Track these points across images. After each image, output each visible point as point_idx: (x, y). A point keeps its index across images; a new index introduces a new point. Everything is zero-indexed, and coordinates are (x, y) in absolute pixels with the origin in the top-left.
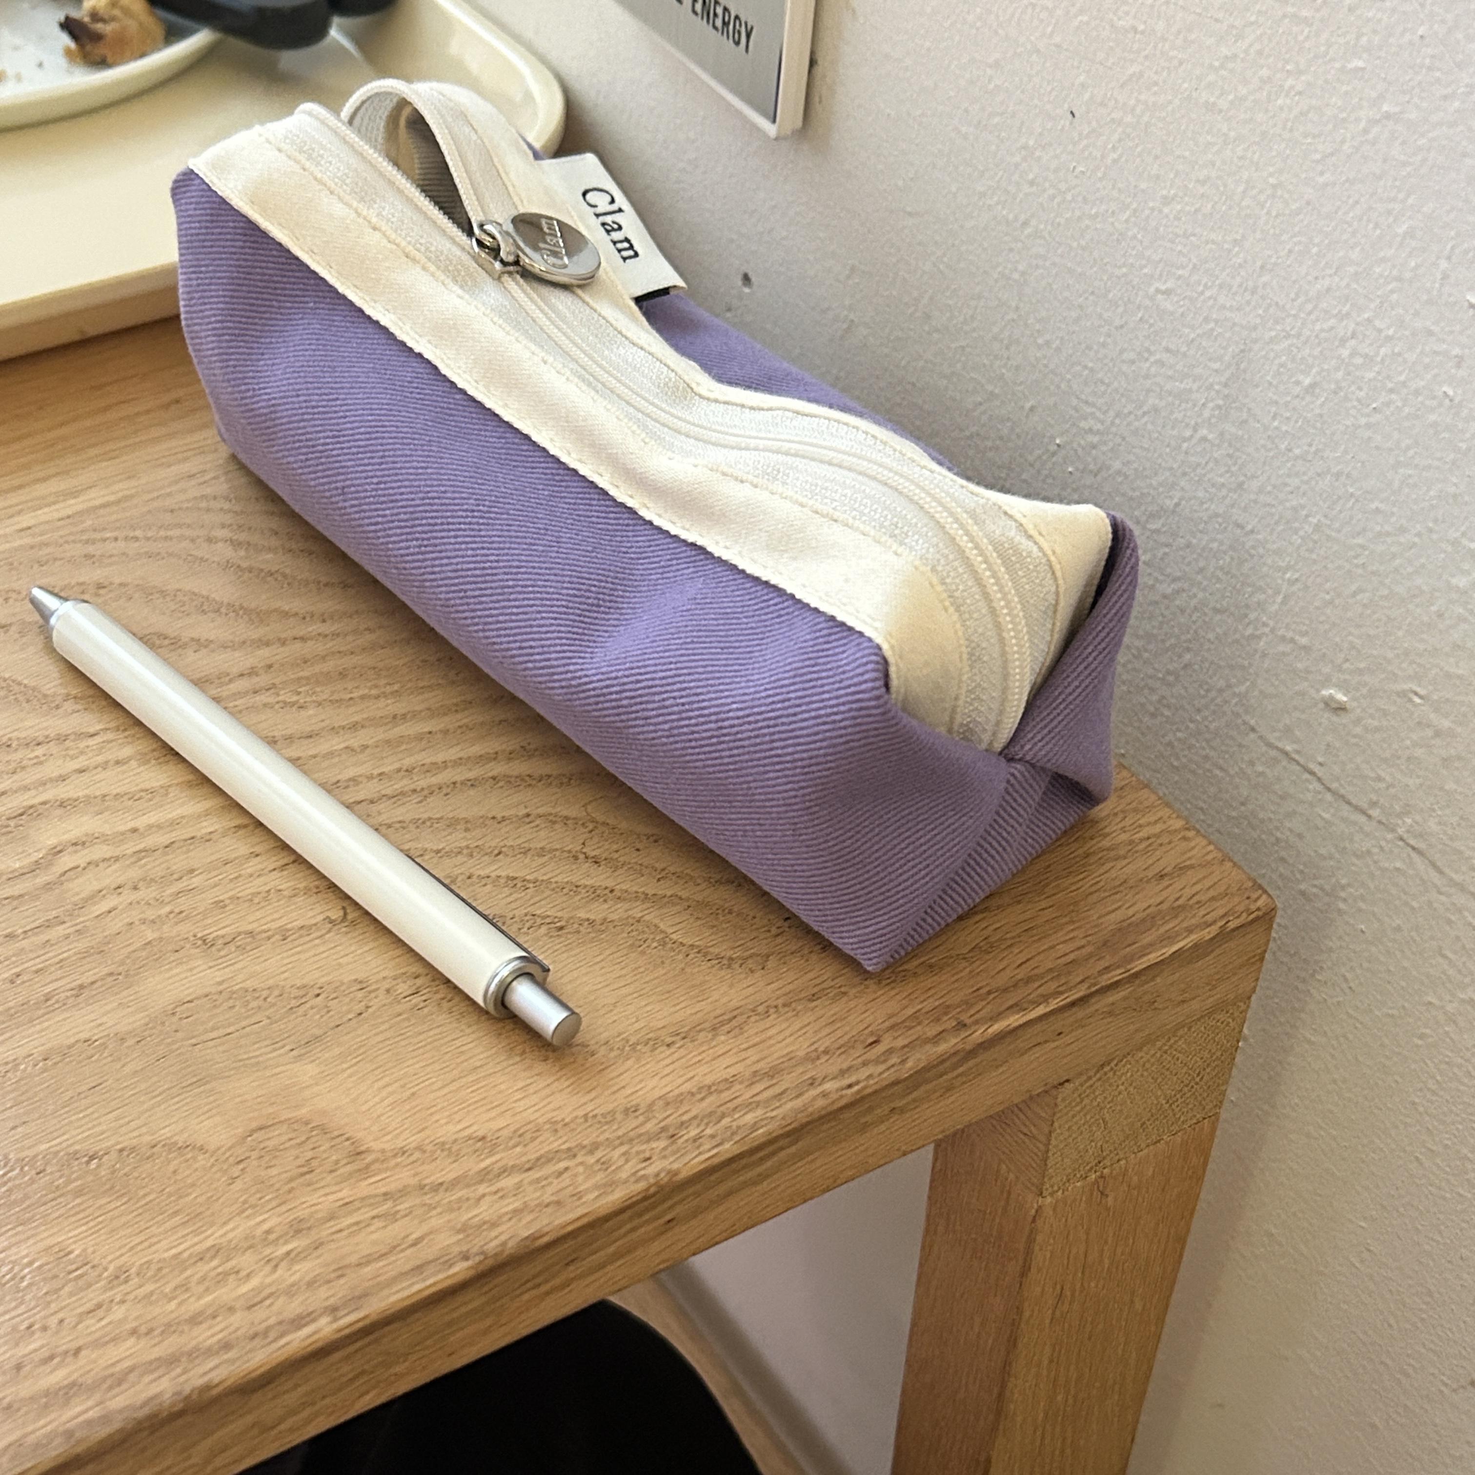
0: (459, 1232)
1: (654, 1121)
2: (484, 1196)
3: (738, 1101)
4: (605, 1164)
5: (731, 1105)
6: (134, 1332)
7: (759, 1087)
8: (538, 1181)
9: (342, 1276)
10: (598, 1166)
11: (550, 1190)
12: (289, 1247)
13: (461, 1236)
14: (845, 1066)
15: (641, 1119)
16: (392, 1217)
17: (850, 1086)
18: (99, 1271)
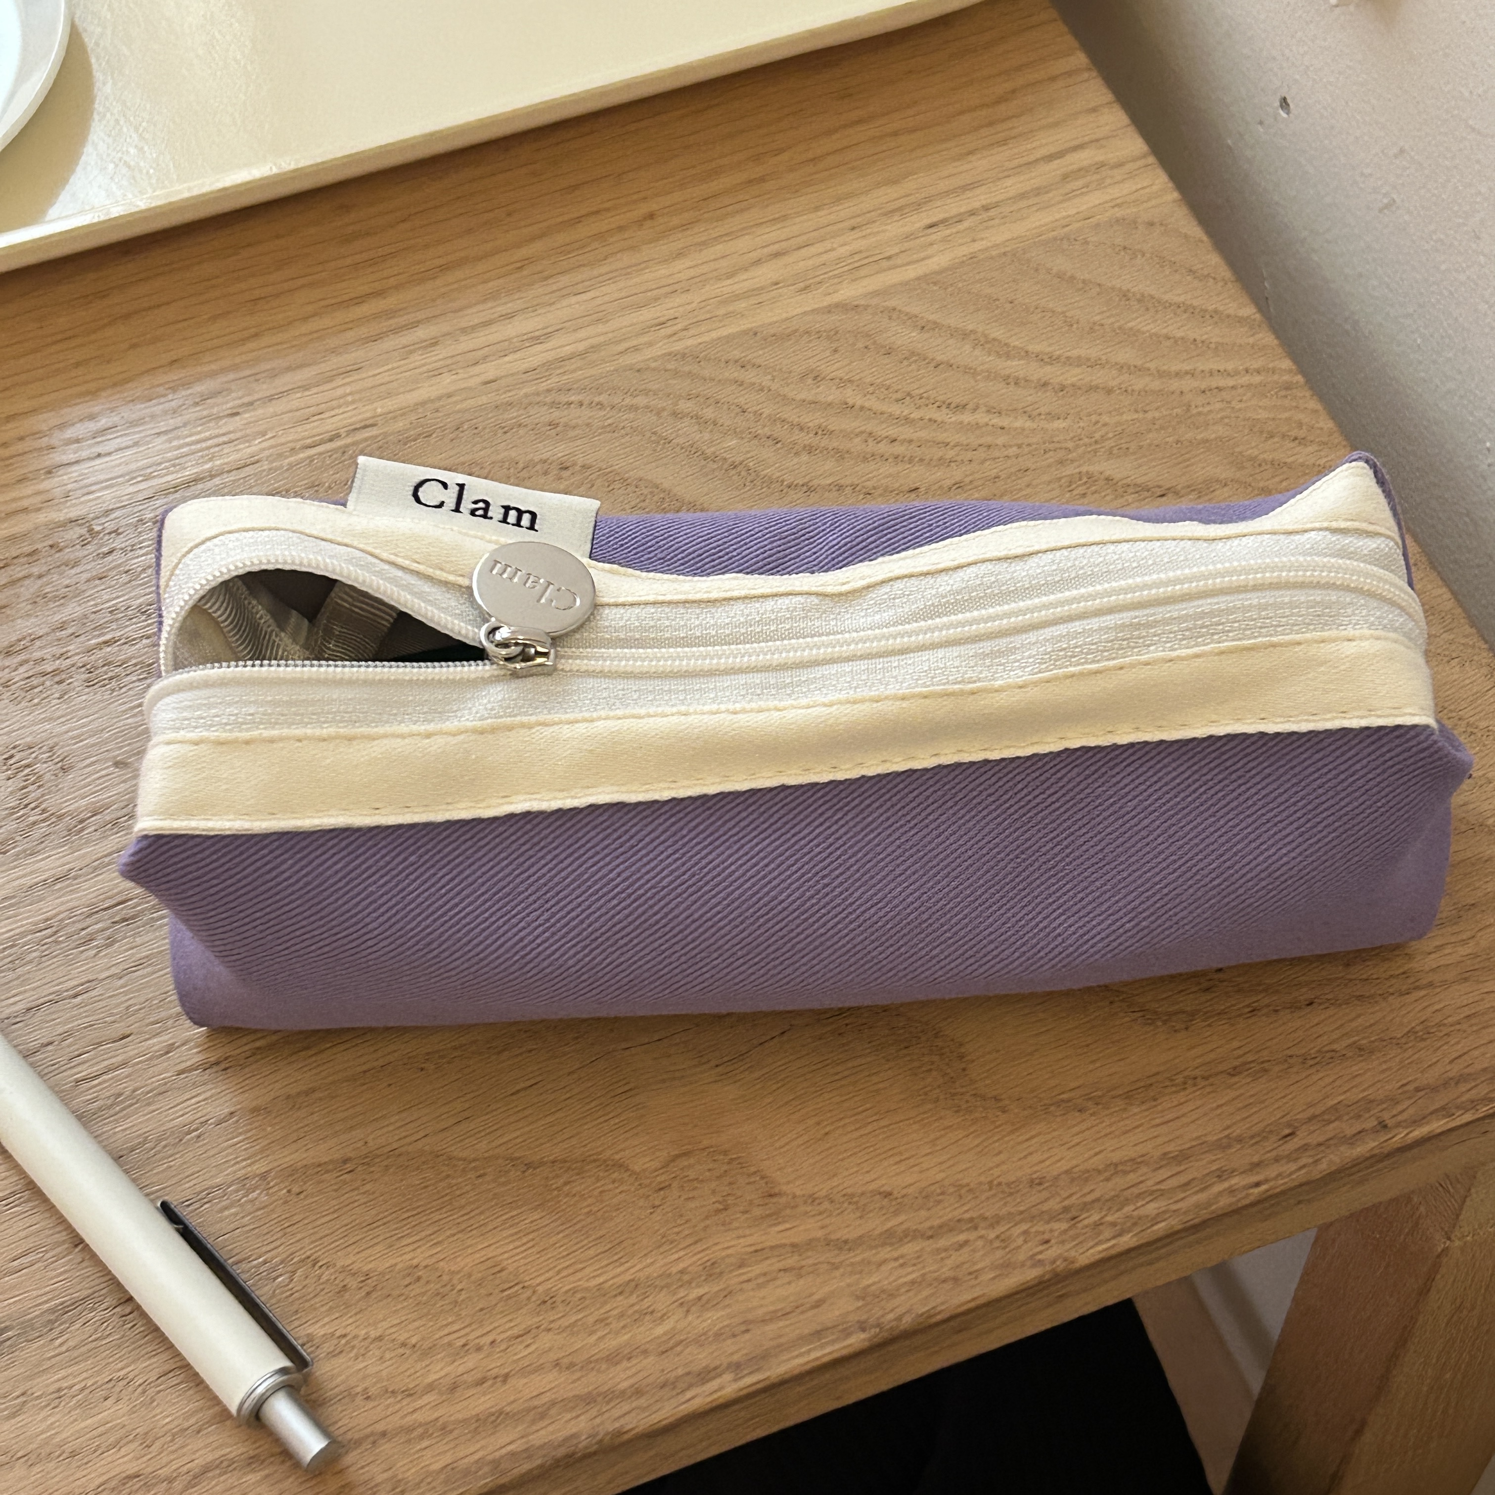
0: (858, 1298)
1: (1058, 1199)
2: (885, 1261)
3: (1142, 1188)
4: (1004, 1240)
5: (1136, 1191)
6: (557, 1364)
7: (1164, 1173)
8: (938, 1251)
9: (747, 1331)
10: (997, 1244)
11: (950, 1262)
12: (700, 1291)
13: (860, 1303)
14: (1256, 1159)
15: (1045, 1194)
16: (798, 1272)
17: (1257, 1185)
18: (529, 1293)
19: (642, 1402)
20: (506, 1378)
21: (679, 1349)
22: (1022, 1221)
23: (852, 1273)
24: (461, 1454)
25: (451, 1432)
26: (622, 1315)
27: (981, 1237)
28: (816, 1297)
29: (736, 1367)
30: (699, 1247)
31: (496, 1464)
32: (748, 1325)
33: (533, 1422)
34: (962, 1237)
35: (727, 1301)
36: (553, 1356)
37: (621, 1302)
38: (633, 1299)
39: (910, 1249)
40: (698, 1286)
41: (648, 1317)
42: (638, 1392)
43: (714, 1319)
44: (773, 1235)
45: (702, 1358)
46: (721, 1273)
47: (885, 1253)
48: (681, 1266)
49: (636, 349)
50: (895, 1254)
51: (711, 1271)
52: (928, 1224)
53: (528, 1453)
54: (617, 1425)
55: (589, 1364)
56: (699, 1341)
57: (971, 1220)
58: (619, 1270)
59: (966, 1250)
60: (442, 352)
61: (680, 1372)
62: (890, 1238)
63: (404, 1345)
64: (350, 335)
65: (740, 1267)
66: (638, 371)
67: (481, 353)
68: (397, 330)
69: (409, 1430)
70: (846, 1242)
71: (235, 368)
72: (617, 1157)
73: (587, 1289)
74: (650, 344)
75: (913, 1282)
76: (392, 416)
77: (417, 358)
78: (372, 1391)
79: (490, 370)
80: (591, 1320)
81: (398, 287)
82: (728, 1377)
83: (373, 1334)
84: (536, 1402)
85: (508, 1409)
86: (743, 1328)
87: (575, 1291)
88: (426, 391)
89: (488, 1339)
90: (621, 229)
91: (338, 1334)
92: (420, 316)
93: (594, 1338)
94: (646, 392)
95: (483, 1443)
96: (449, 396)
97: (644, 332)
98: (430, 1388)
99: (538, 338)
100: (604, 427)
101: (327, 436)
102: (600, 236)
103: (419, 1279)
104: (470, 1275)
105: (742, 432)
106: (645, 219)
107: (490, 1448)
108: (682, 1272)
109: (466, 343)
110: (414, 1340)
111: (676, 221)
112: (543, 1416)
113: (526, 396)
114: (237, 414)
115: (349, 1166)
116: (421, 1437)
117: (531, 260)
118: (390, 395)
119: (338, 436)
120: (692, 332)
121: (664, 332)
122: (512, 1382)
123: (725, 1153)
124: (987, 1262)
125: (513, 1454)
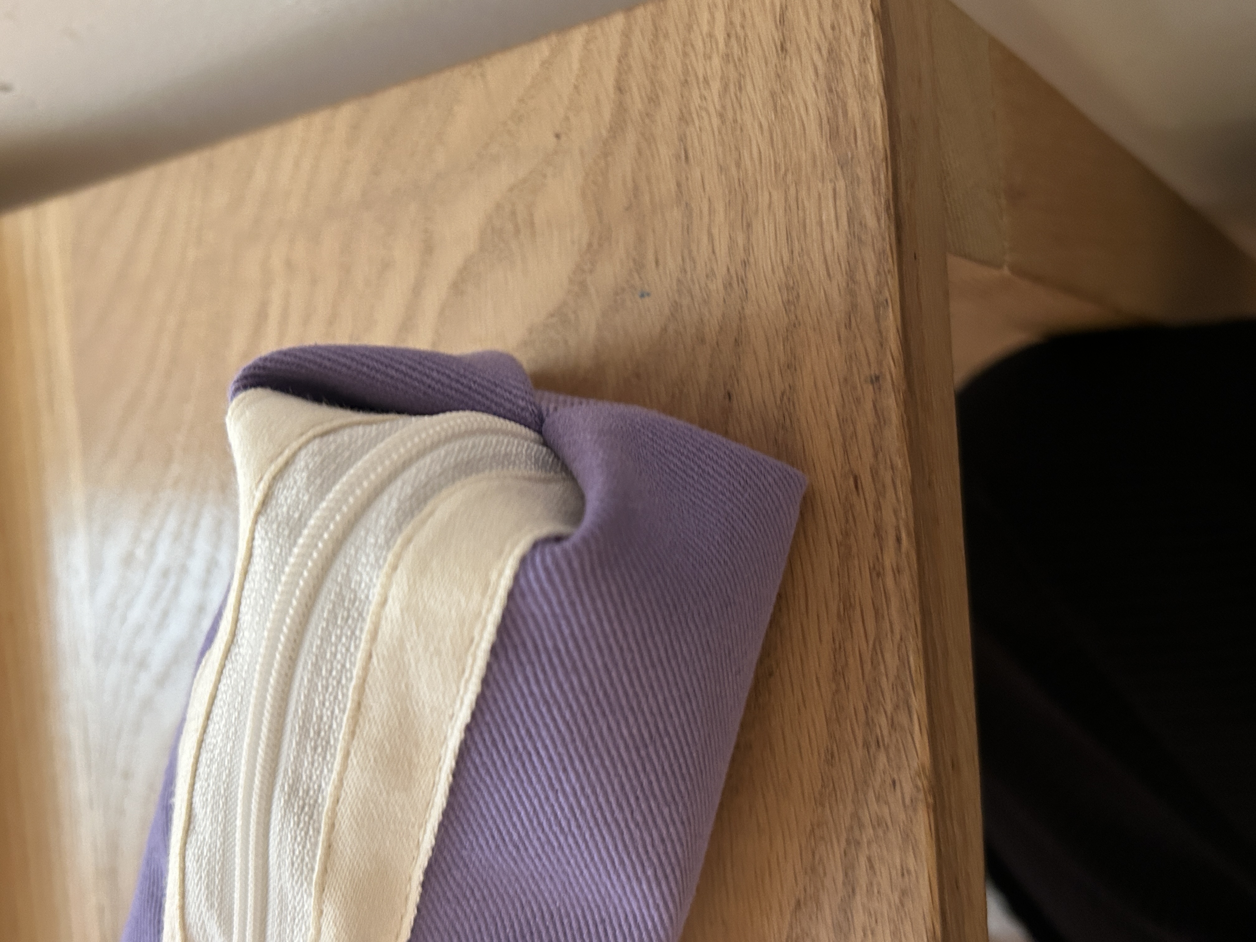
5: (868, 666)
8: (869, 891)
10: (880, 831)
14: (871, 528)
15: (844, 756)
17: (899, 540)
27: (869, 843)
52: (840, 886)
57: (848, 843)
59: (877, 864)
124: (896, 852)
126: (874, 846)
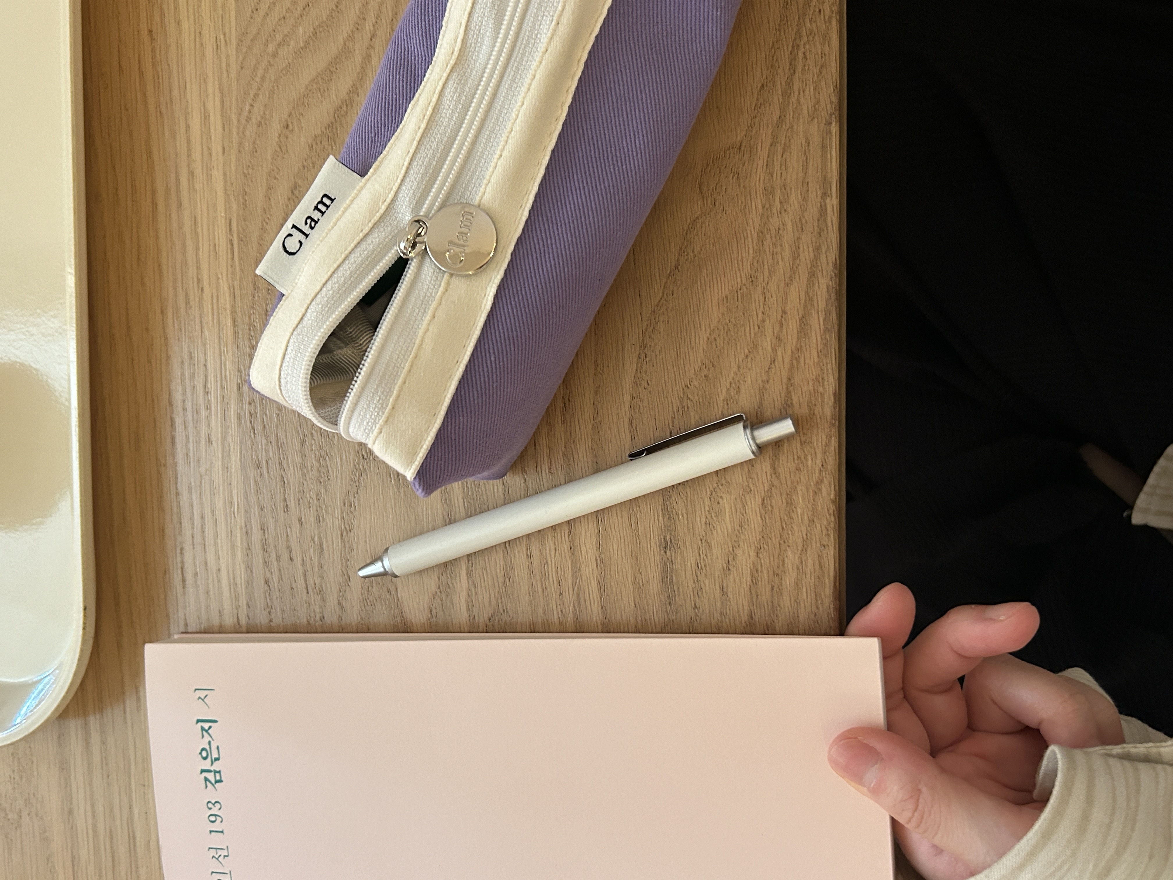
0: (812, 120)
2: (798, 100)
4: (811, 33)
6: (787, 285)
8: (803, 70)
9: (808, 183)
11: (812, 66)
12: (778, 201)
13: (816, 120)
16: (786, 147)
18: (744, 287)
19: (824, 249)
20: (784, 312)
21: (804, 222)
22: (804, 19)
23: (798, 119)
24: (815, 346)
25: (801, 346)
26: (774, 245)
27: (805, 44)
28: (804, 142)
29: (825, 195)
30: (753, 194)
31: (826, 330)
32: (805, 183)
33: (813, 305)
34: (801, 54)
35: (788, 189)
36: (782, 285)
37: (768, 242)
38: (768, 237)
39: (797, 85)
40: (774, 201)
41: (781, 232)
42: (818, 249)
43: (795, 199)
44: (762, 153)
45: (813, 211)
46: (772, 187)
47: (794, 99)
48: (760, 207)
49: (228, 65)
50: (797, 93)
51: (769, 192)
52: (787, 70)
53: (827, 313)
54: (831, 264)
55: (794, 269)
56: (803, 210)
57: (793, 47)
58: (750, 239)
59: (808, 54)
60: (198, 171)
61: (816, 224)
62: (786, 94)
63: (747, 357)
64: (174, 216)
65: (772, 176)
66: (242, 68)
67: (205, 150)
68: (178, 191)
69: (792, 366)
70: (780, 117)
71: (175, 280)
72: (689, 221)
73: (753, 258)
74: (228, 57)
75: (815, 89)
76: (228, 209)
77: (198, 186)
78: (765, 378)
79: (216, 149)
80: (770, 261)
81: (153, 183)
82: (828, 201)
83: (735, 369)
84: (803, 302)
85: (800, 316)
86: (805, 185)
87: (752, 264)
88: (219, 186)
89: (760, 315)
90: (153, 51)
91: (728, 386)
92: (173, 176)
93: (780, 262)
94: (256, 68)
95: (813, 333)
96: (225, 175)
97: (219, 58)
98: (774, 350)
99: (205, 116)
100: (269, 98)
101: (229, 246)
102: (154, 65)
103: (715, 339)
104: (723, 314)
105: (296, 22)
106: (151, 36)
107: (818, 330)
108: (763, 207)
109: (197, 155)
110: (746, 351)
111: (157, 19)
112: (811, 300)
113: (238, 133)
114: (202, 289)
115: (643, 356)
116: (798, 361)
117: (158, 106)
118: (215, 206)
119: (231, 240)
120: (227, 31)
121: (223, 48)
122: (788, 309)
123: (708, 165)
124: (819, 47)
125: (825, 320)
126: (807, 46)
